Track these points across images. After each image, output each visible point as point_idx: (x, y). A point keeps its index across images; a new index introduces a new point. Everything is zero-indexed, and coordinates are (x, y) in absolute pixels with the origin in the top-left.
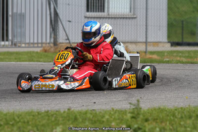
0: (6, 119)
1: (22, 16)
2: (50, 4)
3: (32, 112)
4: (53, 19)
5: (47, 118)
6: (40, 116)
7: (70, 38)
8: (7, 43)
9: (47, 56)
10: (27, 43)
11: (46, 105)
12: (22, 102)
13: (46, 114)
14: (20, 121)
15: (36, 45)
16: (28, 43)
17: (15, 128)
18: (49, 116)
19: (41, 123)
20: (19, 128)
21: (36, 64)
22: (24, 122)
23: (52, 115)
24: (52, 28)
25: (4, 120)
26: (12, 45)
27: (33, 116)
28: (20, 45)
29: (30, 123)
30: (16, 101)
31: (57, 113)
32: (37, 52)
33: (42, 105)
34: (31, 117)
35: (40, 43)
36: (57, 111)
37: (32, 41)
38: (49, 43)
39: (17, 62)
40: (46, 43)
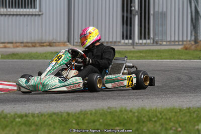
0: (149, 116)
1: (164, 15)
2: (190, 3)
3: (173, 109)
4: (194, 17)
5: (189, 114)
6: (181, 113)
8: (148, 41)
9: (187, 54)
10: (168, 41)
11: (187, 101)
12: (163, 99)
13: (187, 110)
14: (162, 118)
15: (177, 43)
16: (170, 41)
17: (158, 125)
18: (191, 113)
19: (183, 120)
20: (162, 124)
21: (177, 62)
22: (166, 119)
23: (194, 112)
24: (193, 26)
25: (147, 117)
26: (153, 43)
27: (176, 113)
28: (161, 43)
29: (172, 120)
30: (158, 98)
31: (199, 110)
32: (178, 50)
33: (183, 101)
34: (174, 114)
35: (181, 41)
36: (198, 108)
37: (173, 39)
38: (190, 41)
39: (159, 59)
40: (186, 41)
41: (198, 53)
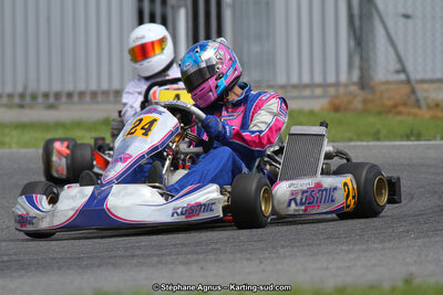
1: (265, 5)
4: (356, 11)
7: (410, 67)
9: (340, 123)
10: (281, 87)
11: (338, 268)
12: (266, 262)
15: (307, 92)
16: (285, 87)
24: (355, 38)
30: (248, 259)
32: (311, 113)
33: (327, 268)
35: (318, 86)
37: (294, 80)
38: (346, 85)
40: (337, 84)
41: (372, 119)
